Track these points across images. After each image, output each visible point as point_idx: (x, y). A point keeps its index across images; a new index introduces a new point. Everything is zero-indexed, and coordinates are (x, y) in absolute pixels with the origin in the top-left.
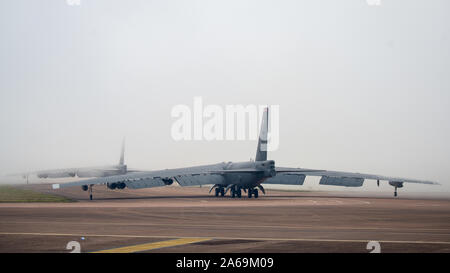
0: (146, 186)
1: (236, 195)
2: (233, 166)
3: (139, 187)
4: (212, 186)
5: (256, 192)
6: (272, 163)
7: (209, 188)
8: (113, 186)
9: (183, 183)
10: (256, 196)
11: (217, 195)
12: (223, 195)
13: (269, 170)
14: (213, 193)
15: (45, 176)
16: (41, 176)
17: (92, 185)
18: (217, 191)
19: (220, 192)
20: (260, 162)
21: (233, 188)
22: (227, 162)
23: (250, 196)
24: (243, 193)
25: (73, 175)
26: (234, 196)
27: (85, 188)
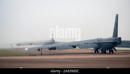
0: (65, 49)
1: (104, 52)
2: (102, 40)
3: (62, 49)
4: (93, 48)
5: (112, 51)
6: (120, 38)
7: (92, 50)
8: (51, 49)
9: (81, 48)
10: (113, 53)
11: (95, 53)
12: (98, 53)
13: (119, 41)
14: (94, 52)
15: (19, 45)
16: (18, 45)
17: (42, 49)
18: (95, 51)
19: (96, 51)
20: (115, 38)
21: (102, 50)
22: (99, 38)
23: (110, 53)
24: (107, 52)
25: (31, 44)
26: (103, 53)
27: (39, 50)
